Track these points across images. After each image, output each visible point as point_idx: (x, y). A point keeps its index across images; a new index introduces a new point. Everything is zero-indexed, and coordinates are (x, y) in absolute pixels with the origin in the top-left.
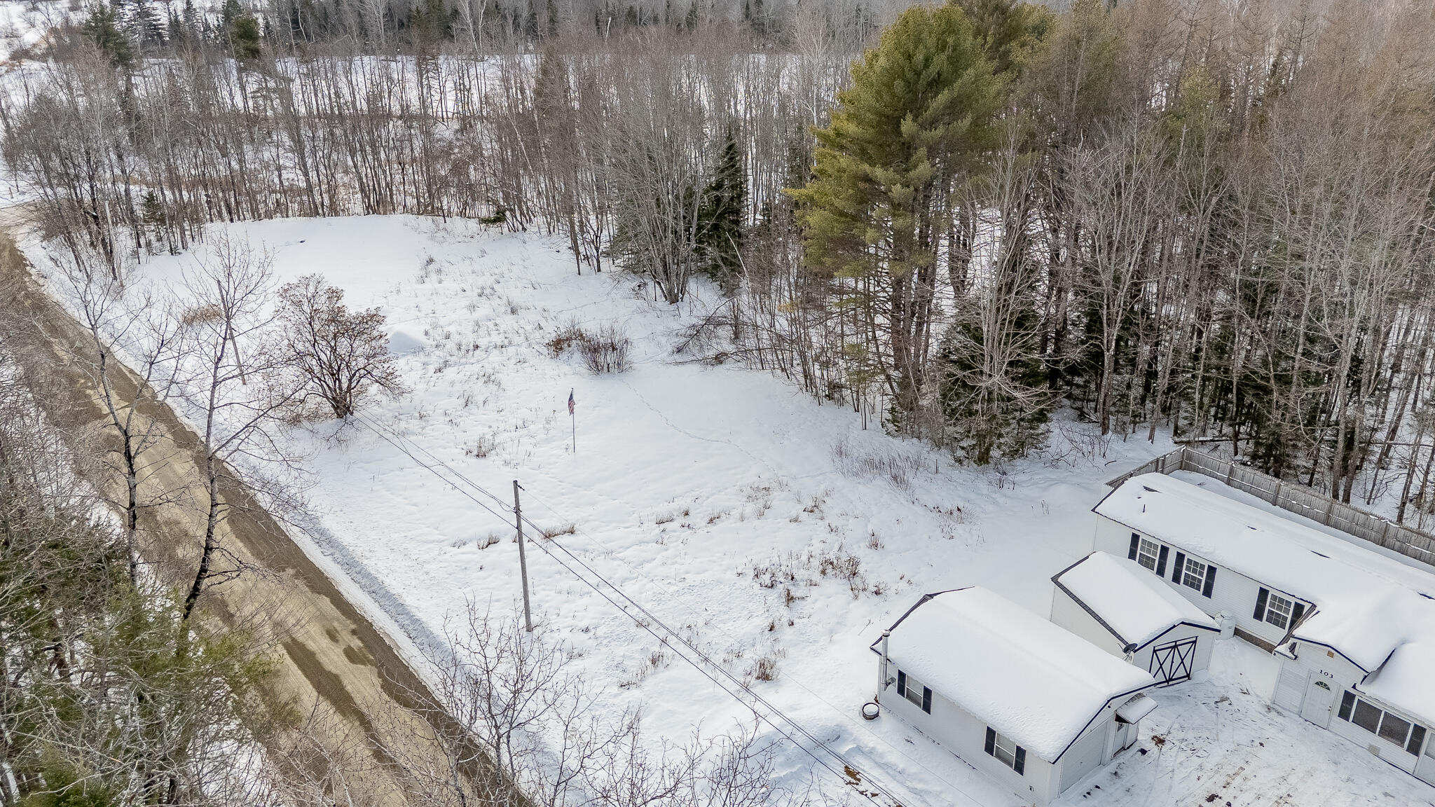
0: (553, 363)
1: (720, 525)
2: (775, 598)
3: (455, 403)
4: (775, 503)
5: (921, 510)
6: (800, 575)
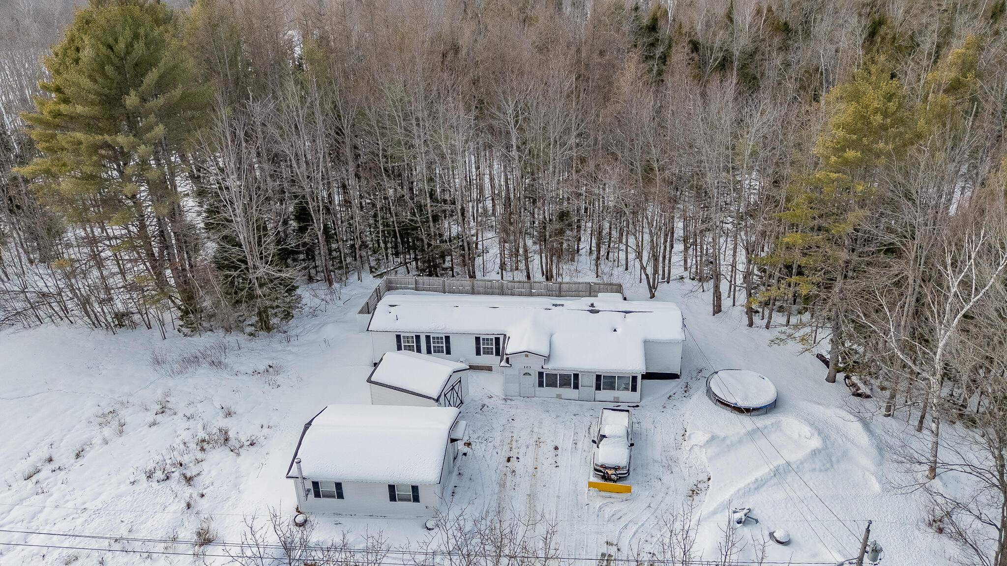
1: (88, 456)
2: (175, 484)
5: (245, 378)
6: (185, 459)
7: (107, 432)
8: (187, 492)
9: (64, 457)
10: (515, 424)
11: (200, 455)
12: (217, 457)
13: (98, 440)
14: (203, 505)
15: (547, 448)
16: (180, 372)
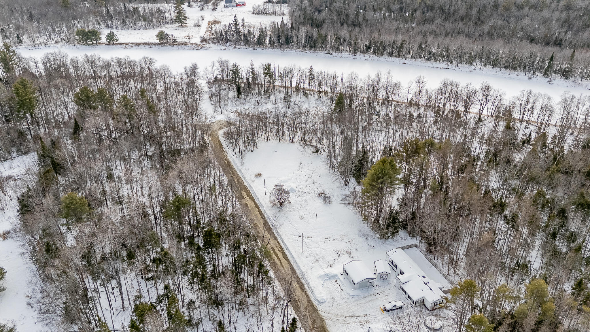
0: (318, 199)
1: (334, 241)
2: (337, 255)
3: (299, 206)
4: (344, 239)
5: (367, 245)
6: (343, 252)
7: (340, 239)
8: (337, 258)
9: (331, 239)
10: (389, 291)
11: (345, 253)
12: (347, 255)
13: (337, 239)
14: (336, 261)
15: (386, 298)
16: (361, 236)
